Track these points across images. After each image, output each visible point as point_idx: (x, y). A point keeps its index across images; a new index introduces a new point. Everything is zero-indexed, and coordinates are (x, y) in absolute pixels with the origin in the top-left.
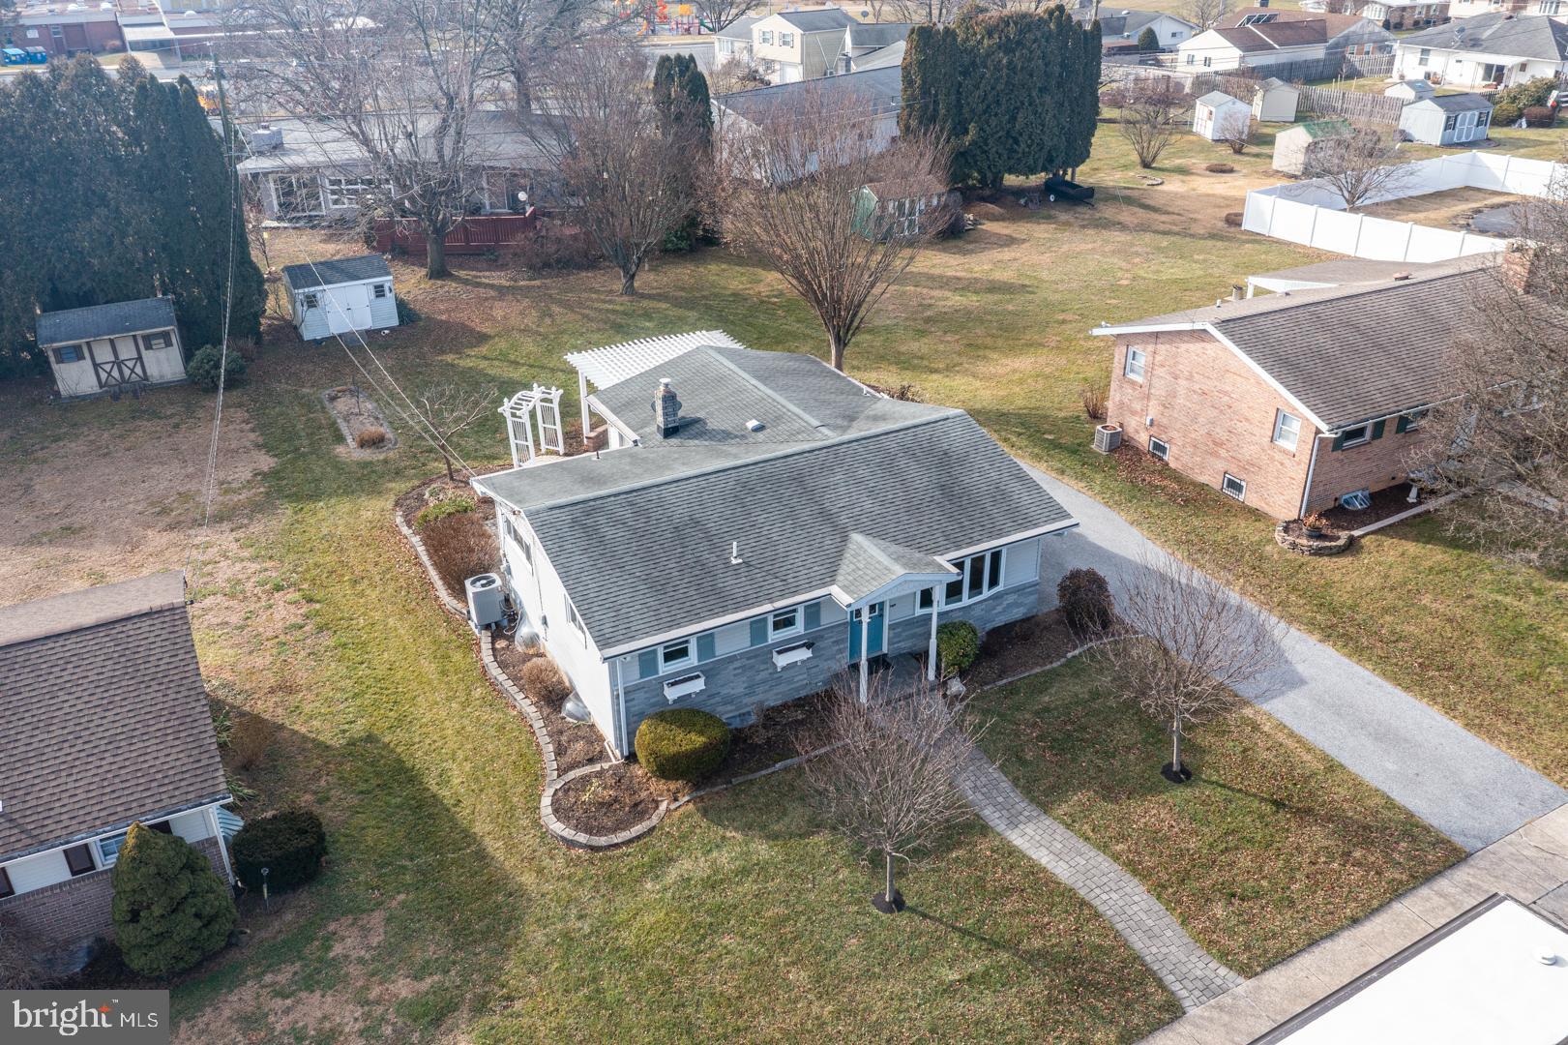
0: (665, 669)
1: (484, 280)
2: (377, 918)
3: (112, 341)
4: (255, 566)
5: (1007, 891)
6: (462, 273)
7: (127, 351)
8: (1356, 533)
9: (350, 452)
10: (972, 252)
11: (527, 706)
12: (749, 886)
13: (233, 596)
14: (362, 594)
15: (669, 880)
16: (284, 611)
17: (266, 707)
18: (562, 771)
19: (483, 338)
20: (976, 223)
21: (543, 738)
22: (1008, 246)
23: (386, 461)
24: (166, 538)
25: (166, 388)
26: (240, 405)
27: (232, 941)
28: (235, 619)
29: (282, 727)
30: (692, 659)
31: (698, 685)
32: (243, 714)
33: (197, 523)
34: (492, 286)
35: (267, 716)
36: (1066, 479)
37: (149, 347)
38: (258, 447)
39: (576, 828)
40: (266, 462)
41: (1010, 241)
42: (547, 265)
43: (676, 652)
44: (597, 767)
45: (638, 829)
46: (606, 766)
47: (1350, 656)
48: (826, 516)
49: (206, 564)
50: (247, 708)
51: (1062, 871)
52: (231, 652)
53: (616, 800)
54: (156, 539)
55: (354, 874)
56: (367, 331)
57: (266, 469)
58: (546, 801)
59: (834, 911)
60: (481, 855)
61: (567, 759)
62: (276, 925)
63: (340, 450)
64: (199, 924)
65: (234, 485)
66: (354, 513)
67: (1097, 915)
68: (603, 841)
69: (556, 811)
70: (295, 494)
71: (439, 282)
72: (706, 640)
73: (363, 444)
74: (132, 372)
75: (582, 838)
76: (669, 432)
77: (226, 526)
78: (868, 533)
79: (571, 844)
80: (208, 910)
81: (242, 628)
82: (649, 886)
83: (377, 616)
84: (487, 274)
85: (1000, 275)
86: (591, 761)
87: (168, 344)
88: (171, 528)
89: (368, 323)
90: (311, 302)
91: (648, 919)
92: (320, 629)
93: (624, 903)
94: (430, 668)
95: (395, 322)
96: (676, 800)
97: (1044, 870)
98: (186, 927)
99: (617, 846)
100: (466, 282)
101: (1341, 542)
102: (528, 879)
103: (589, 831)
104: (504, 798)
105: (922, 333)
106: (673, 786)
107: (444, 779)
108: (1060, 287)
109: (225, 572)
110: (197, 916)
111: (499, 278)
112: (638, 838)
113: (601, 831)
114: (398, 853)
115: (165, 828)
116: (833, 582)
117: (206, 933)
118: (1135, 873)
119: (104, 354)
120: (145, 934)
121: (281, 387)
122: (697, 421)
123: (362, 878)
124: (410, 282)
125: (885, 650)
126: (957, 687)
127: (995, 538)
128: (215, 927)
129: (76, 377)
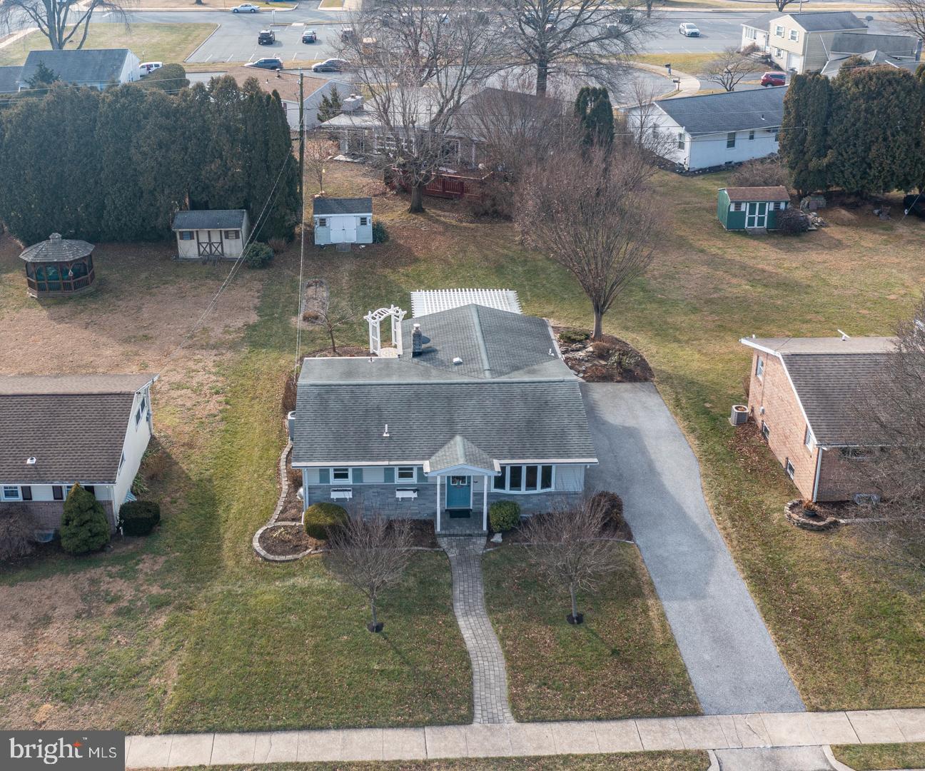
0: (333, 481)
1: (442, 219)
2: (164, 558)
3: (209, 232)
4: (214, 378)
5: (433, 642)
6: (432, 212)
7: (215, 238)
8: (842, 521)
9: (298, 322)
10: (796, 250)
11: (285, 484)
12: (320, 598)
13: (194, 391)
14: (252, 406)
15: (287, 583)
16: (213, 406)
17: (176, 452)
18: (277, 520)
19: (416, 260)
20: (822, 224)
21: (281, 503)
22: (830, 249)
23: (311, 332)
24: (183, 353)
25: (231, 261)
26: (261, 280)
27: (103, 548)
28: (189, 404)
29: (177, 463)
30: (349, 481)
31: (349, 495)
32: (165, 453)
33: (202, 347)
34: (444, 223)
35: (173, 456)
36: (691, 437)
37: (227, 237)
38: (256, 308)
39: (264, 548)
40: (254, 318)
41: (836, 245)
43: (341, 474)
44: (293, 524)
45: (290, 557)
46: (298, 524)
47: (752, 592)
48: (450, 422)
49: (193, 371)
50: (168, 450)
51: (470, 644)
52: (178, 421)
53: (290, 541)
54: (178, 352)
55: (165, 537)
56: (352, 244)
57: (251, 323)
58: (260, 531)
59: (347, 622)
60: (219, 547)
61: (284, 516)
62: (124, 549)
63: (294, 319)
64: (89, 534)
65: (231, 329)
66: (276, 359)
67: (469, 667)
68: (271, 557)
69: (261, 537)
70: (256, 341)
71: (414, 216)
72: (358, 472)
73: (305, 319)
74: (216, 250)
75: (263, 553)
76: (416, 354)
77: (214, 352)
79: (258, 554)
80: (94, 530)
81: (189, 409)
82: (277, 583)
83: (252, 419)
84: (447, 214)
85: (798, 274)
86: (293, 520)
87: (237, 237)
88: (189, 347)
89: (353, 240)
90: (323, 222)
91: (266, 597)
92: (222, 420)
93: (263, 587)
94: (257, 453)
95: (370, 241)
96: (316, 549)
97: (462, 639)
98: (84, 534)
99: (276, 561)
100: (430, 218)
101: (822, 524)
102: (231, 563)
103: (268, 550)
104: (246, 525)
106: (319, 543)
107: (228, 509)
108: (836, 292)
109: (201, 377)
110: (90, 531)
111: (449, 218)
112: (288, 561)
113: (273, 553)
114: (188, 535)
115: (90, 490)
116: (427, 459)
117: (91, 540)
119: (204, 238)
120: (69, 532)
121: (287, 272)
122: (434, 351)
123: (167, 541)
124: (395, 214)
125: (471, 508)
126: (498, 538)
127: (543, 458)
128: (96, 539)
129: (188, 249)
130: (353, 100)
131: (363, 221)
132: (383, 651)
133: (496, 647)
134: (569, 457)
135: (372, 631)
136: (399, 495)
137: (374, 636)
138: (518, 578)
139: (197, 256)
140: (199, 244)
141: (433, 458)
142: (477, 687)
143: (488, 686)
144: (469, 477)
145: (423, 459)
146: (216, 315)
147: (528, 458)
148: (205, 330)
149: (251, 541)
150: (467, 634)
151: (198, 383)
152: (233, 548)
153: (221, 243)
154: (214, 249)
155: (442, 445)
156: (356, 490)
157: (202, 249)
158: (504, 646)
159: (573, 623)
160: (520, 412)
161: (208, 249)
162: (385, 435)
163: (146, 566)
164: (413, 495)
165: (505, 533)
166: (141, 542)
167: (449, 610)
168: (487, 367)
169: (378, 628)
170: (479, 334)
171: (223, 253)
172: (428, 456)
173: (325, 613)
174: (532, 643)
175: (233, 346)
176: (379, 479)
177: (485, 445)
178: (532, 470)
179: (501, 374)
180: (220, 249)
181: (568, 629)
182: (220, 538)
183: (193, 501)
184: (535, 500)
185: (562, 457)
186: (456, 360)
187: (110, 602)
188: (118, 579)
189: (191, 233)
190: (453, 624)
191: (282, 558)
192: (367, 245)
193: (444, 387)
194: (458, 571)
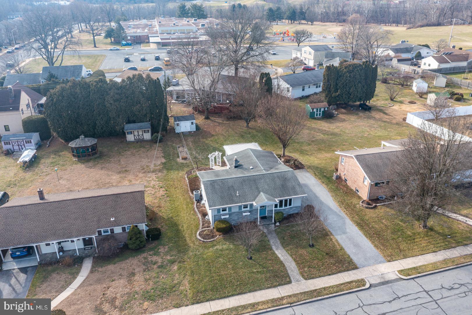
0: (222, 213)
1: (216, 121)
2: (167, 247)
3: (138, 131)
4: (158, 183)
5: (270, 260)
6: (212, 118)
7: (140, 133)
8: (378, 205)
9: (180, 160)
10: (333, 123)
11: (200, 216)
12: (227, 252)
13: (153, 188)
14: (176, 191)
15: (214, 248)
16: (162, 192)
17: (156, 210)
18: (202, 228)
19: (213, 135)
20: (337, 114)
21: (201, 222)
22: (342, 122)
23: (186, 163)
24: (143, 175)
25: (147, 141)
26: (161, 147)
27: (144, 246)
28: (153, 193)
29: (157, 214)
30: (227, 212)
31: (227, 216)
32: (151, 210)
33: (149, 172)
34: (218, 122)
35: (155, 211)
36: (324, 185)
37: (145, 133)
38: (163, 157)
39: (202, 238)
40: (164, 160)
41: (344, 120)
42: (231, 118)
43: (224, 210)
44: (208, 229)
45: (212, 240)
46: (210, 228)
47: (360, 229)
48: (257, 188)
49: (149, 181)
50: (152, 209)
51: (282, 259)
52: (151, 199)
53: (210, 234)
54: (141, 175)
55: (165, 240)
56: (189, 132)
57: (163, 162)
58: (198, 233)
59: (240, 258)
60: (185, 240)
61: (204, 226)
62: (151, 245)
63: (178, 159)
64: (140, 242)
65: (157, 165)
66: (178, 174)
67: (284, 266)
68: (205, 241)
69: (199, 235)
70: (168, 168)
71: (207, 120)
72: (230, 208)
73: (183, 159)
74: (141, 137)
75: (202, 240)
76: (236, 167)
77: (154, 173)
78: (264, 192)
79: (200, 240)
80: (141, 240)
81: (154, 194)
82: (211, 249)
83: (178, 195)
84: (218, 119)
85: (336, 131)
86: (208, 227)
87: (149, 132)
88: (144, 173)
89: (189, 130)
90: (178, 125)
91: (209, 254)
92: (167, 197)
93: (206, 251)
94: (185, 207)
95: (195, 130)
96: (220, 236)
97: (279, 258)
98: (138, 242)
99: (208, 242)
100: (212, 121)
101: (372, 206)
102: (192, 245)
103: (204, 239)
104: (192, 231)
105: (309, 145)
106: (220, 234)
107: (183, 227)
108: (349, 135)
109: (153, 183)
110: (140, 241)
111: (219, 120)
112: (212, 241)
113: (205, 239)
114: (172, 237)
115: (136, 226)
116: (254, 201)
117: (140, 244)
118: (295, 261)
119: (136, 133)
120: (132, 242)
121: (169, 143)
122: (242, 165)
123: (166, 240)
124: (200, 120)
125: (266, 215)
126: (278, 224)
127: (290, 196)
128: (142, 243)
129: (130, 138)
130: (176, 81)
131: (192, 123)
132: (256, 265)
133: (290, 258)
134: (298, 195)
135: (249, 259)
136: (244, 214)
137: (250, 261)
138: (289, 236)
139: (134, 140)
140: (134, 135)
141: (256, 200)
142: (289, 272)
143: (292, 271)
144: (266, 206)
145: (253, 201)
146: (149, 161)
147: (285, 197)
148: (147, 166)
149: (196, 236)
150: (280, 256)
151: (153, 185)
152: (190, 239)
153: (143, 135)
155: (257, 196)
156: (230, 215)
158: (292, 258)
159: (311, 247)
160: (278, 182)
161: (138, 137)
162: (237, 195)
163: (162, 250)
164: (249, 214)
165: (280, 222)
167: (271, 249)
168: (263, 169)
169: (251, 258)
170: (255, 158)
171: (143, 139)
172: (254, 200)
173: (231, 256)
174: (301, 255)
175: (160, 171)
176: (237, 210)
177: (272, 194)
178: (286, 201)
179: (268, 171)
181: (310, 249)
182: (184, 237)
183: (169, 226)
184: (287, 210)
185: (296, 195)
186: (251, 167)
188: (154, 256)
189: (131, 132)
190: (274, 253)
191: (209, 240)
192: (194, 131)
193: (252, 177)
194: (269, 236)
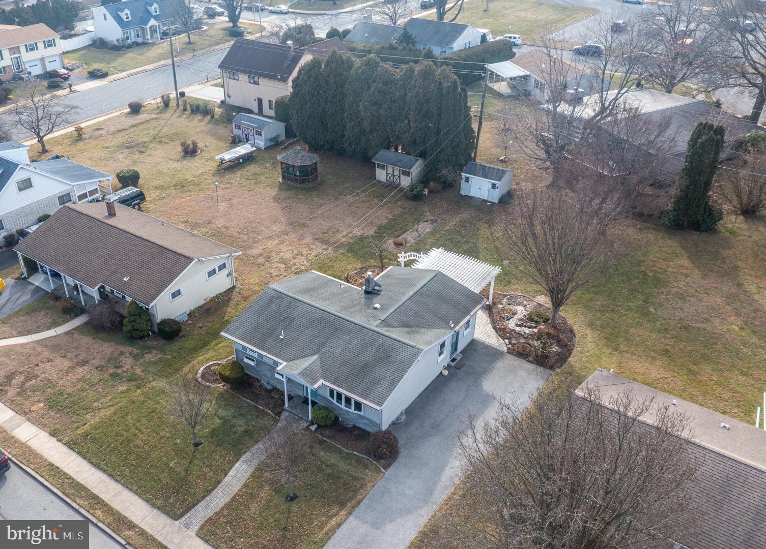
0: (248, 352)
2: (160, 356)
3: (393, 168)
4: (305, 263)
13: (286, 267)
17: (235, 300)
24: (309, 242)
25: (404, 190)
26: (404, 209)
27: (140, 338)
28: (274, 274)
29: (228, 307)
30: (256, 355)
31: (252, 363)
33: (322, 242)
37: (403, 174)
38: (379, 226)
39: (202, 373)
40: (370, 233)
45: (208, 384)
51: (227, 480)
53: (216, 375)
57: (365, 235)
58: (213, 363)
62: (152, 343)
63: (390, 241)
65: (351, 236)
68: (199, 379)
69: (208, 366)
70: (353, 248)
73: (395, 243)
75: (199, 376)
77: (325, 247)
78: (319, 357)
87: (409, 175)
88: (316, 239)
90: (468, 180)
96: (224, 386)
97: (226, 474)
99: (199, 383)
102: (183, 373)
103: (202, 375)
112: (204, 386)
113: (203, 378)
114: (185, 349)
116: (287, 361)
118: (234, 497)
119: (390, 171)
121: (425, 208)
123: (173, 347)
125: (317, 402)
129: (381, 175)
131: (494, 186)
132: (185, 458)
133: (236, 489)
135: (193, 444)
136: (276, 376)
137: (191, 448)
139: (385, 181)
140: (387, 174)
141: (291, 362)
142: (202, 503)
143: (207, 506)
146: (353, 224)
148: (337, 231)
149: (202, 366)
150: (231, 473)
151: (294, 263)
152: (193, 366)
153: (399, 176)
154: (395, 180)
155: (304, 357)
156: (259, 362)
157: (388, 178)
158: (240, 490)
159: (286, 499)
160: (367, 356)
161: (392, 179)
162: (281, 337)
163: (150, 356)
164: (282, 379)
166: (162, 342)
167: (240, 455)
168: (383, 319)
169: (197, 445)
171: (399, 184)
175: (338, 247)
177: (326, 368)
179: (383, 326)
180: (398, 180)
181: (279, 501)
182: (195, 358)
183: (210, 332)
184: (350, 415)
186: (376, 305)
187: (115, 367)
188: (131, 357)
189: (384, 166)
191: (204, 383)
192: (493, 203)
194: (271, 436)
